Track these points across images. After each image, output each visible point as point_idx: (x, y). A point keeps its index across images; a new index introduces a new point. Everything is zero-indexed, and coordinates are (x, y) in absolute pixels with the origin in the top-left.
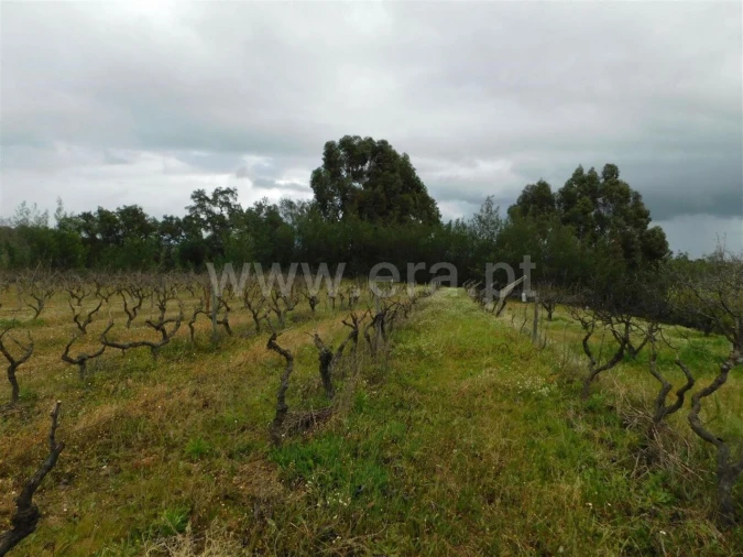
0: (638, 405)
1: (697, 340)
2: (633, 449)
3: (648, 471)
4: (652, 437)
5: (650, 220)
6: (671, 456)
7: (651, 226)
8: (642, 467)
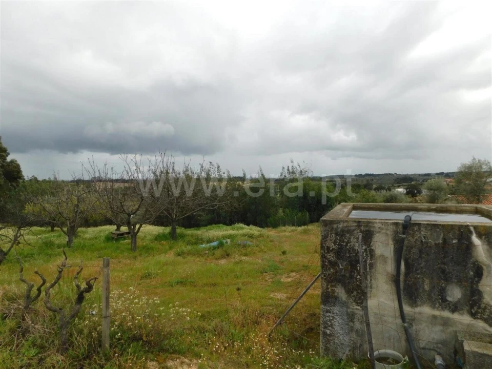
0: (12, 300)
1: (47, 235)
2: (12, 331)
3: (23, 341)
4: (24, 319)
5: (9, 154)
6: (36, 326)
7: (9, 159)
8: (19, 341)
